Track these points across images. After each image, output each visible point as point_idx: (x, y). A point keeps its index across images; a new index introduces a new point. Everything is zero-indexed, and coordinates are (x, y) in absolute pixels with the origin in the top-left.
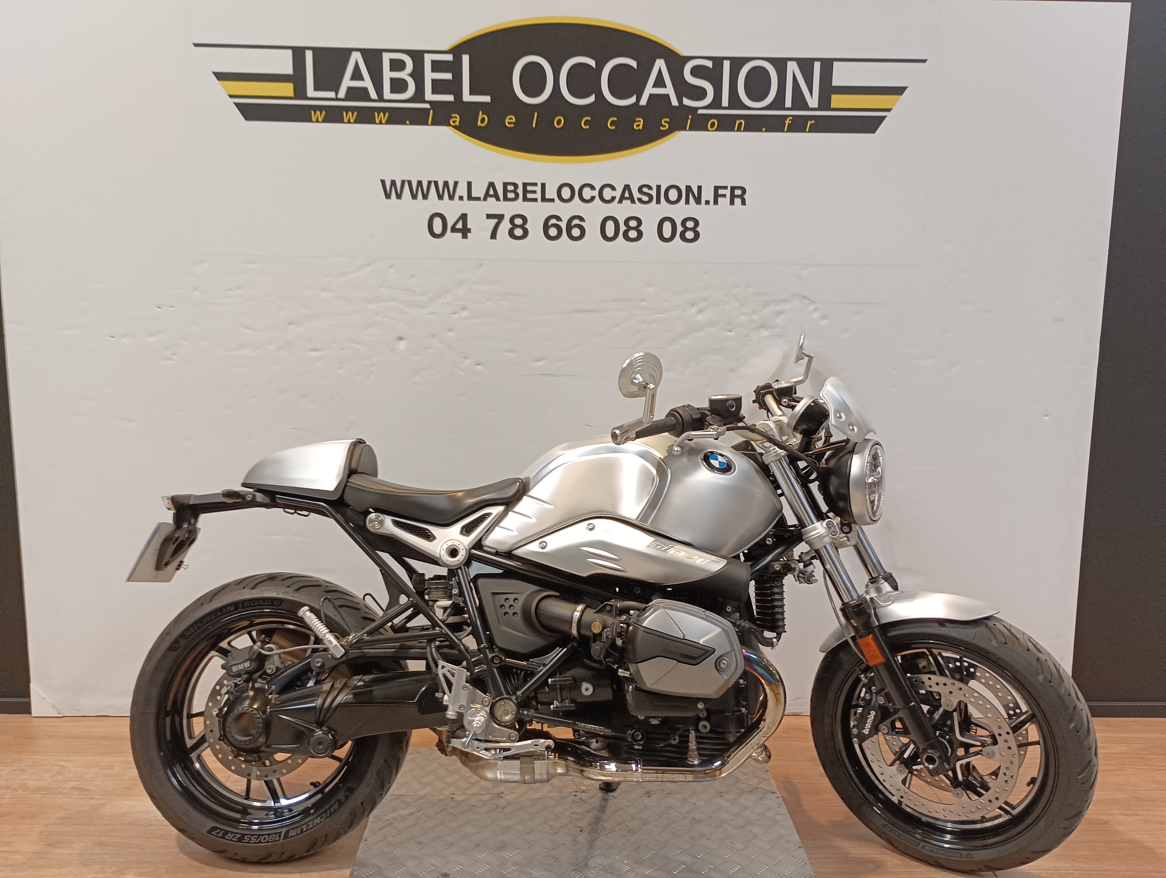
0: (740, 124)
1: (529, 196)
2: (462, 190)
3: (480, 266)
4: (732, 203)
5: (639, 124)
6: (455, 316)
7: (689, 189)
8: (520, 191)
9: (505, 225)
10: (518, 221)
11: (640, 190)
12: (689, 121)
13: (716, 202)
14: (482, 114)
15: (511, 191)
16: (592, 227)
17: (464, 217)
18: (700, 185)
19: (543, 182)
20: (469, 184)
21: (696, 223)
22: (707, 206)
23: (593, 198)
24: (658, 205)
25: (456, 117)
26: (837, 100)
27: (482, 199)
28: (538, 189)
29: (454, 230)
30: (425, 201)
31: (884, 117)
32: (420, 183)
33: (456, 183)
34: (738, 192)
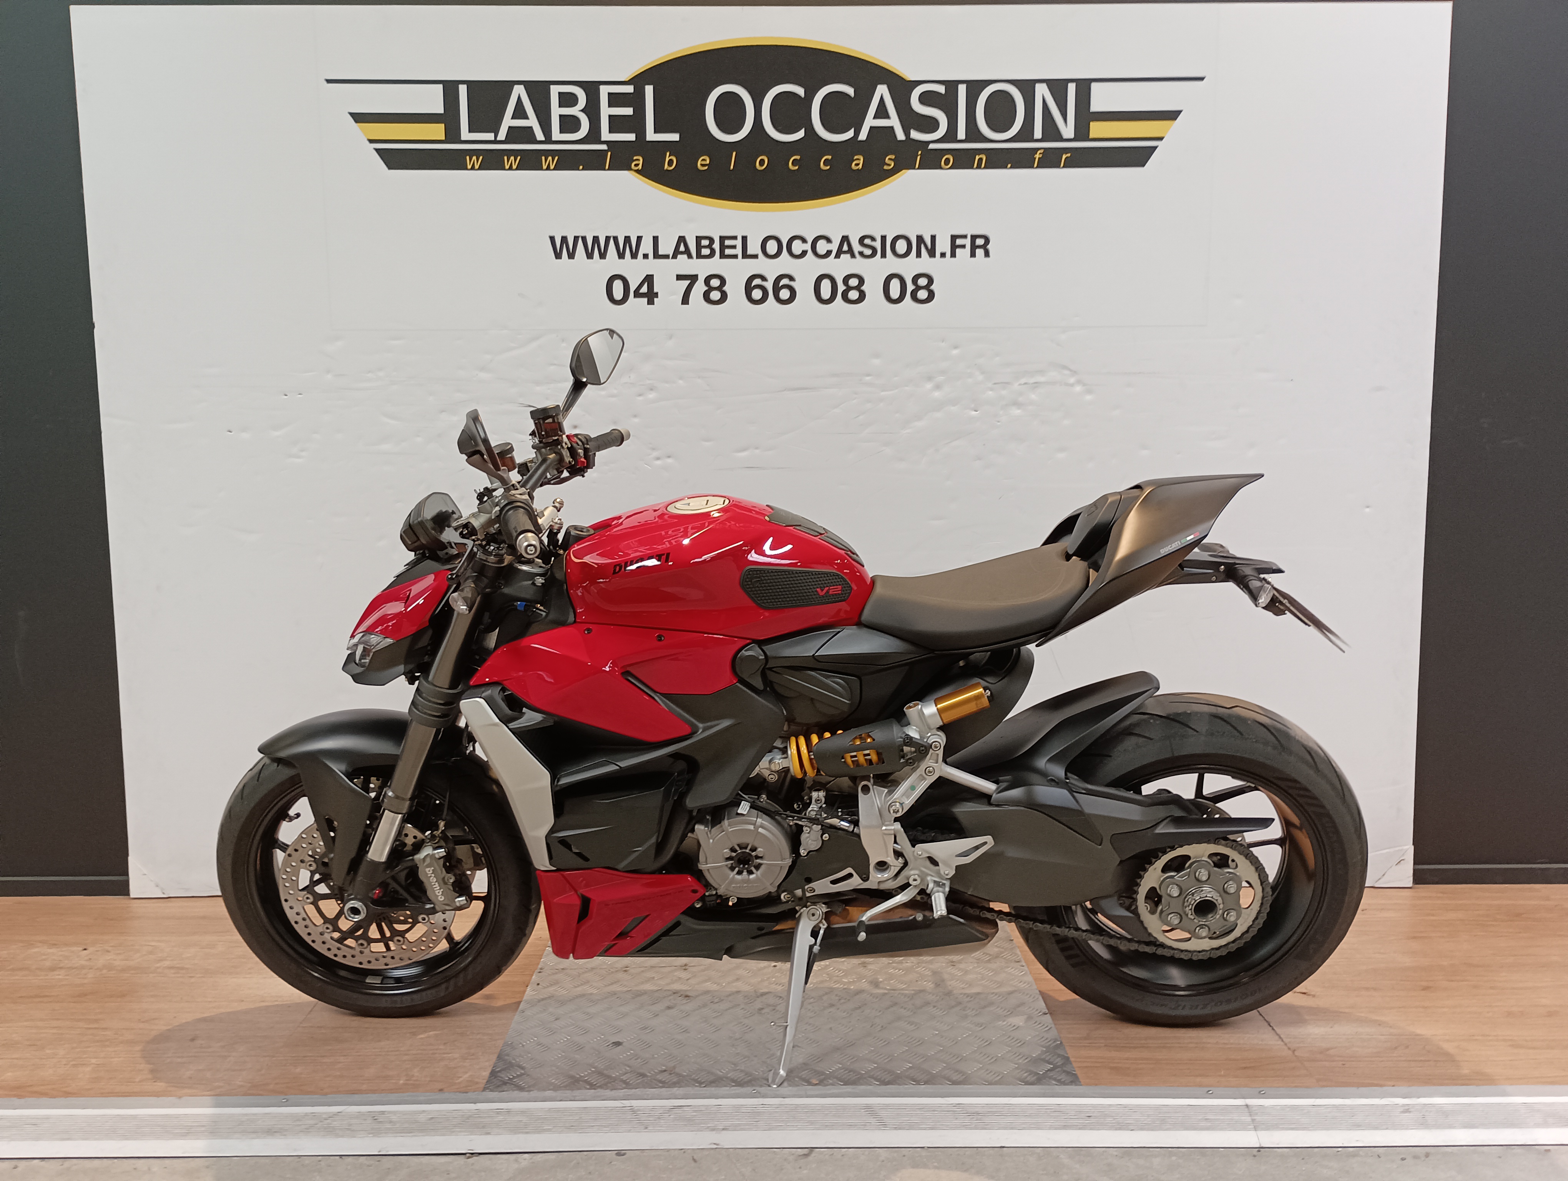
0: (980, 160)
1: (728, 252)
2: (647, 247)
3: (671, 337)
4: (973, 255)
5: (858, 162)
6: (641, 398)
7: (920, 239)
8: (716, 246)
9: (699, 288)
10: (715, 283)
11: (861, 240)
12: (919, 157)
13: (953, 255)
14: (669, 156)
15: (705, 247)
16: (804, 288)
17: (649, 279)
18: (933, 234)
19: (744, 235)
20: (656, 239)
21: (931, 281)
22: (943, 259)
23: (804, 253)
24: (883, 259)
25: (638, 160)
26: (1097, 129)
27: (671, 256)
28: (739, 243)
29: (637, 294)
30: (603, 261)
31: (1156, 147)
32: (596, 239)
33: (639, 239)
34: (981, 242)
